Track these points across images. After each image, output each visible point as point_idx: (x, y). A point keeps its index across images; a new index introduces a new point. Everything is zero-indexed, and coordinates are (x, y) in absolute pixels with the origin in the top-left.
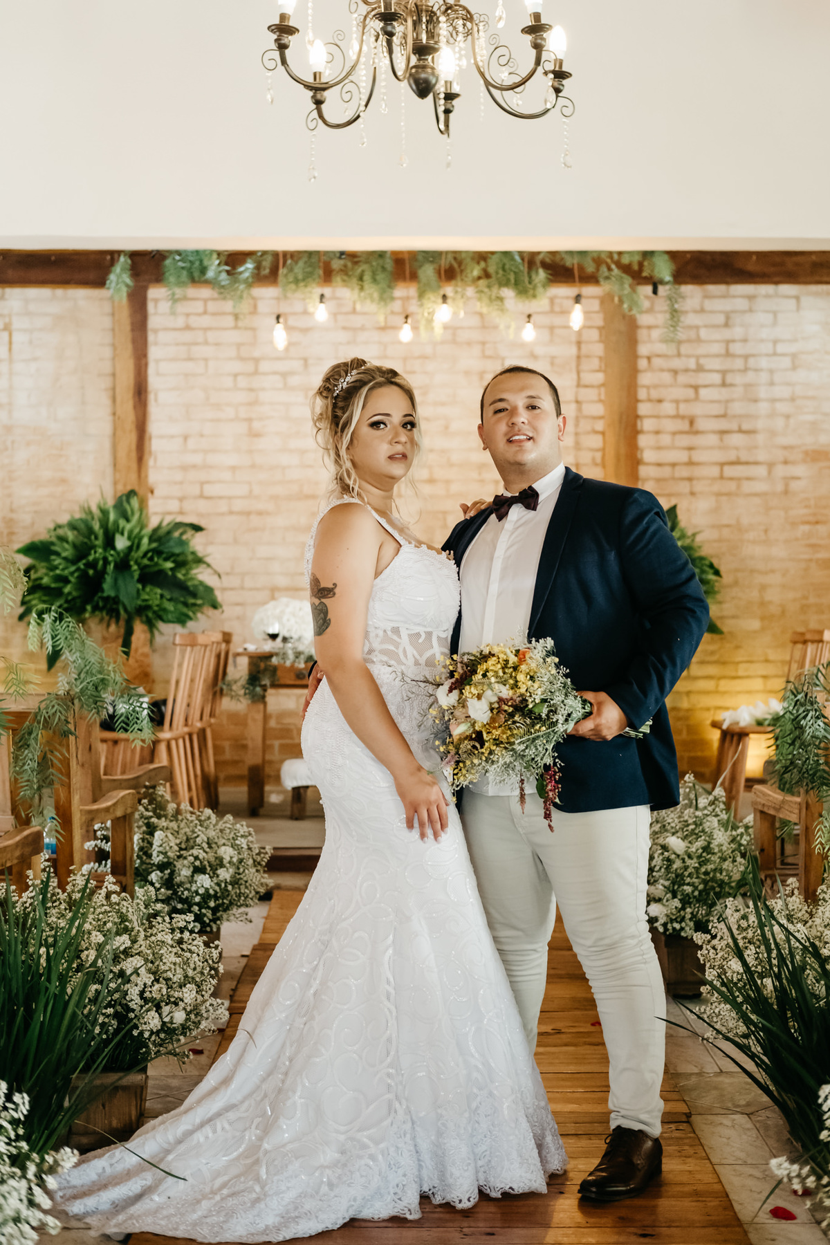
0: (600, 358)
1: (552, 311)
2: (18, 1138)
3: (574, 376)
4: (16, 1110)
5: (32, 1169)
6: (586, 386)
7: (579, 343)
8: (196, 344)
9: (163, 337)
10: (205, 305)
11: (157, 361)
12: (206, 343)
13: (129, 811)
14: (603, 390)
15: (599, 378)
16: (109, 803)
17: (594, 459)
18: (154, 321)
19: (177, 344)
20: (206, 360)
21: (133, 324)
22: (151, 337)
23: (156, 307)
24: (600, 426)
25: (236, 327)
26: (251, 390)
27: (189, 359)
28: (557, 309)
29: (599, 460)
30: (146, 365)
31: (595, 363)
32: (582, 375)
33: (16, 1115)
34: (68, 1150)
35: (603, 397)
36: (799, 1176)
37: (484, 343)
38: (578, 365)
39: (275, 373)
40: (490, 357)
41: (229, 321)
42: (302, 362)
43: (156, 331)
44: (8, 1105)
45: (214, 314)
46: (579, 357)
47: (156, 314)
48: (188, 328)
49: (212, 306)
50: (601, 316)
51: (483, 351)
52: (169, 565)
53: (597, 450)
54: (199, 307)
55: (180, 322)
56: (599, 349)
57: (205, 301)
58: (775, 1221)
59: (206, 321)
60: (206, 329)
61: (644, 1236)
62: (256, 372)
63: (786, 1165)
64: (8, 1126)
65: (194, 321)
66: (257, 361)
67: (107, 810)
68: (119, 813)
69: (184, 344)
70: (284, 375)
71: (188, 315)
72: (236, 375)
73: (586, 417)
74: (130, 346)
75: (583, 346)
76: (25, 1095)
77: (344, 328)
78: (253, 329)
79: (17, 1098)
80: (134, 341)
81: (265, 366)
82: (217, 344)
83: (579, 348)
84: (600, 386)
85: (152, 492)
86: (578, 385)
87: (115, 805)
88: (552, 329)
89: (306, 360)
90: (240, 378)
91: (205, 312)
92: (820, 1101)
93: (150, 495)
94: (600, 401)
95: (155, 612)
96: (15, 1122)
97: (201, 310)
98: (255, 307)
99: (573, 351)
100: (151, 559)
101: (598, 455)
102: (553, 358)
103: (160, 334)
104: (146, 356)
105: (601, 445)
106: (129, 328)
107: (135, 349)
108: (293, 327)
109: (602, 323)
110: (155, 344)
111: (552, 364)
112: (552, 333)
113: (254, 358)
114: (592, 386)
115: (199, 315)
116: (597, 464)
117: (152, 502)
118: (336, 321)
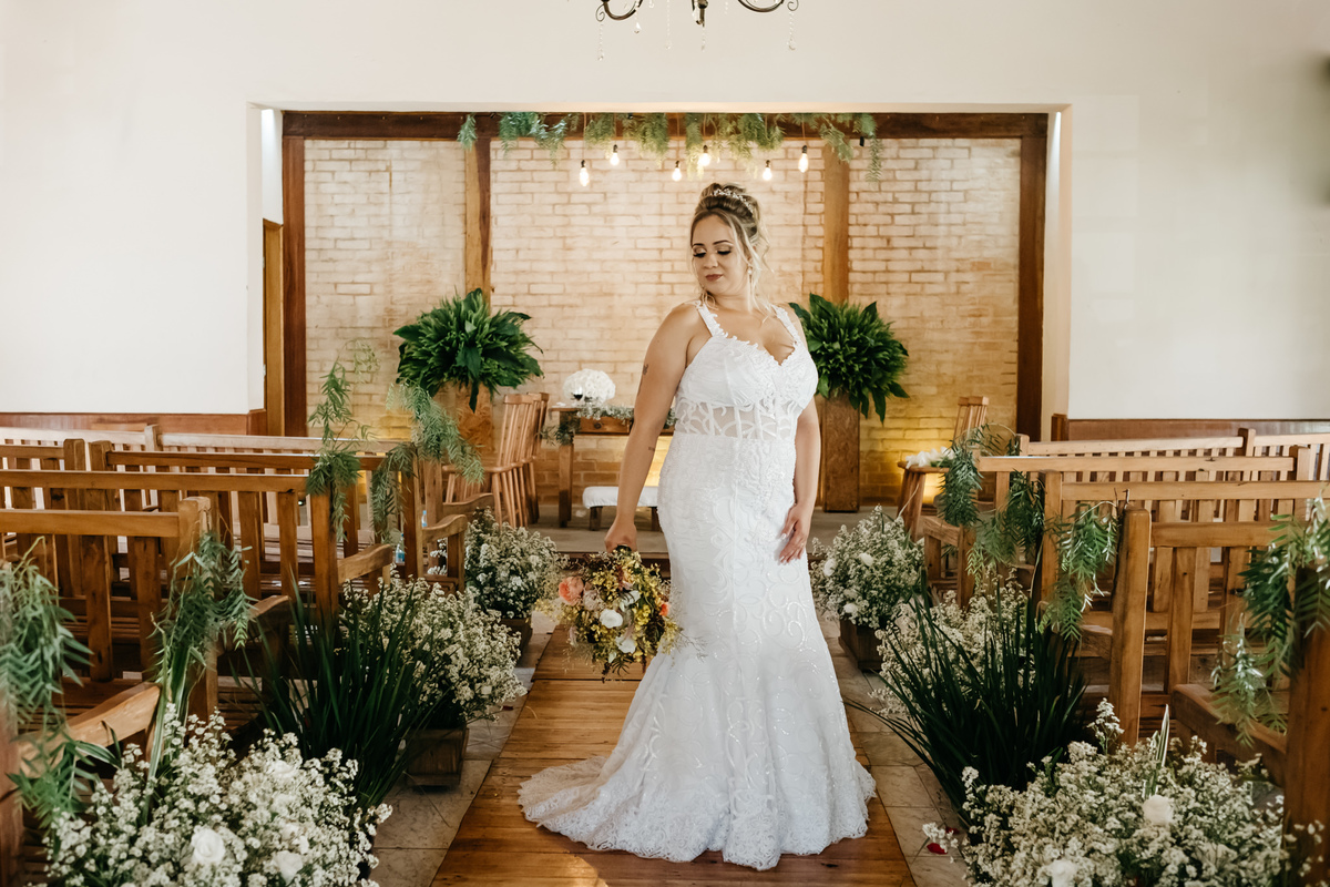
0: (821, 193)
1: (787, 158)
2: (350, 794)
3: (803, 206)
4: (348, 772)
5: (358, 819)
6: (811, 214)
7: (806, 182)
8: (526, 182)
9: (501, 176)
10: (531, 153)
11: (497, 194)
12: (533, 181)
13: (461, 530)
14: (823, 217)
15: (820, 208)
16: (445, 525)
17: (816, 268)
18: (494, 165)
19: (512, 182)
20: (532, 193)
21: (478, 167)
22: (492, 177)
23: (496, 154)
24: (820, 243)
25: (554, 170)
26: (565, 216)
27: (521, 193)
28: (790, 156)
29: (819, 269)
30: (489, 197)
31: (818, 197)
32: (808, 206)
33: (347, 777)
34: (384, 805)
35: (823, 222)
36: (945, 838)
38: (805, 198)
39: (583, 203)
41: (548, 165)
43: (496, 172)
44: (342, 768)
45: (537, 160)
46: (805, 192)
48: (519, 170)
49: (537, 154)
50: (823, 161)
52: (504, 344)
53: (819, 261)
54: (527, 154)
55: (513, 165)
56: (820, 186)
57: (532, 150)
58: (930, 854)
59: (532, 165)
60: (532, 171)
61: (830, 866)
62: (569, 203)
63: (935, 829)
64: (342, 786)
65: (524, 165)
66: (569, 194)
67: (443, 529)
68: (453, 532)
69: (516, 182)
70: (589, 205)
71: (519, 160)
72: (554, 205)
73: (811, 237)
74: (477, 183)
75: (809, 184)
76: (355, 761)
77: (633, 170)
78: (567, 171)
79: (349, 763)
80: (480, 180)
81: (575, 199)
82: (540, 182)
83: (806, 186)
84: (820, 214)
85: (493, 290)
86: (805, 213)
87: (449, 526)
88: (786, 171)
89: (605, 194)
90: (557, 207)
91: (532, 159)
92: (963, 779)
93: (491, 292)
94: (821, 225)
95: (494, 378)
96: (345, 782)
97: (529, 157)
98: (569, 154)
99: (802, 187)
100: (491, 339)
101: (819, 265)
102: (786, 192)
103: (500, 174)
104: (488, 190)
105: (821, 257)
106: (476, 170)
107: (481, 185)
108: (597, 170)
109: (823, 167)
110: (496, 182)
111: (786, 197)
112: (786, 175)
113: (567, 193)
114: (815, 214)
115: (527, 160)
116: (818, 272)
117: (492, 298)
118: (627, 165)
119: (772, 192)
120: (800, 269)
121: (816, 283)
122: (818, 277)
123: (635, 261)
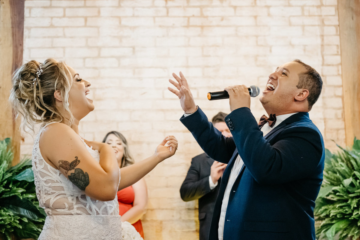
0: (338, 46)
1: (303, 15)
3: (321, 59)
6: (329, 65)
7: (322, 36)
8: (58, 37)
9: (33, 32)
10: (64, 11)
11: (30, 49)
12: (64, 36)
14: (340, 67)
15: (337, 59)
17: (336, 115)
18: (27, 22)
19: (44, 37)
20: (64, 48)
21: (12, 23)
22: (26, 33)
23: (30, 12)
24: (339, 92)
25: (85, 26)
26: (95, 68)
27: (53, 47)
28: (306, 13)
29: (340, 116)
30: (22, 51)
31: (334, 50)
32: (325, 58)
35: (340, 73)
37: (257, 36)
38: (322, 51)
39: (112, 57)
40: (262, 46)
41: (81, 21)
42: (131, 49)
43: (29, 29)
45: (69, 17)
46: (322, 45)
47: (30, 17)
48: (52, 26)
49: (68, 12)
50: (337, 18)
51: (257, 42)
52: (21, 190)
53: (339, 109)
54: (60, 12)
55: (46, 22)
56: (336, 40)
57: (64, 8)
59: (65, 22)
60: (64, 27)
62: (99, 56)
65: (56, 22)
66: (99, 48)
69: (49, 37)
70: (119, 58)
71: (52, 18)
72: (84, 59)
73: (330, 86)
74: (10, 38)
75: (325, 38)
77: (160, 26)
78: (98, 27)
80: (13, 35)
81: (105, 52)
82: (71, 37)
83: (323, 40)
84: (338, 65)
85: (23, 140)
86: (323, 65)
88: (303, 26)
89: (134, 48)
90: (87, 60)
91: (64, 16)
93: (21, 142)
94: (339, 75)
95: (7, 230)
97: (61, 14)
98: (99, 12)
99: (319, 41)
100: (6, 186)
101: (340, 112)
102: (305, 46)
103: (33, 30)
104: (21, 45)
105: (341, 105)
106: (9, 25)
107: (14, 40)
108: (125, 26)
109: (337, 23)
110: (29, 37)
111: (305, 50)
112: (303, 30)
113: (97, 47)
114: (333, 65)
115: (60, 18)
116: (338, 119)
117: (22, 147)
118: (155, 22)
119: (292, 45)
120: (322, 117)
121: (338, 130)
122: (340, 124)
123: (163, 110)
